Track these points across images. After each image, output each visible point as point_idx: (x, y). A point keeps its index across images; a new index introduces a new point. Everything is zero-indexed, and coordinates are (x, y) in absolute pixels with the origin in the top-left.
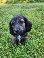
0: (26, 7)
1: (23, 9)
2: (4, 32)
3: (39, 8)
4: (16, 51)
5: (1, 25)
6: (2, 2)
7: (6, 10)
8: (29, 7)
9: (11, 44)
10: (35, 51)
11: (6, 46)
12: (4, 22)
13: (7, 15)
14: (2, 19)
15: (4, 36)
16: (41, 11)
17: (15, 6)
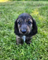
0: (31, 5)
1: (28, 7)
2: (8, 30)
3: (44, 7)
4: (20, 51)
5: (5, 23)
7: (10, 7)
9: (15, 44)
10: (41, 51)
11: (9, 45)
12: (8, 19)
13: (11, 12)
14: (5, 16)
15: (7, 34)
16: (46, 9)
17: (20, 3)
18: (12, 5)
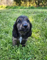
0: (27, 12)
1: (24, 14)
2: (5, 34)
3: (40, 14)
6: (2, 7)
8: (29, 12)
12: (5, 25)
13: (8, 19)
17: (16, 11)
18: (8, 12)
